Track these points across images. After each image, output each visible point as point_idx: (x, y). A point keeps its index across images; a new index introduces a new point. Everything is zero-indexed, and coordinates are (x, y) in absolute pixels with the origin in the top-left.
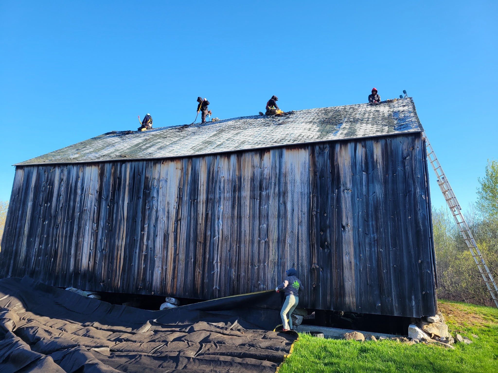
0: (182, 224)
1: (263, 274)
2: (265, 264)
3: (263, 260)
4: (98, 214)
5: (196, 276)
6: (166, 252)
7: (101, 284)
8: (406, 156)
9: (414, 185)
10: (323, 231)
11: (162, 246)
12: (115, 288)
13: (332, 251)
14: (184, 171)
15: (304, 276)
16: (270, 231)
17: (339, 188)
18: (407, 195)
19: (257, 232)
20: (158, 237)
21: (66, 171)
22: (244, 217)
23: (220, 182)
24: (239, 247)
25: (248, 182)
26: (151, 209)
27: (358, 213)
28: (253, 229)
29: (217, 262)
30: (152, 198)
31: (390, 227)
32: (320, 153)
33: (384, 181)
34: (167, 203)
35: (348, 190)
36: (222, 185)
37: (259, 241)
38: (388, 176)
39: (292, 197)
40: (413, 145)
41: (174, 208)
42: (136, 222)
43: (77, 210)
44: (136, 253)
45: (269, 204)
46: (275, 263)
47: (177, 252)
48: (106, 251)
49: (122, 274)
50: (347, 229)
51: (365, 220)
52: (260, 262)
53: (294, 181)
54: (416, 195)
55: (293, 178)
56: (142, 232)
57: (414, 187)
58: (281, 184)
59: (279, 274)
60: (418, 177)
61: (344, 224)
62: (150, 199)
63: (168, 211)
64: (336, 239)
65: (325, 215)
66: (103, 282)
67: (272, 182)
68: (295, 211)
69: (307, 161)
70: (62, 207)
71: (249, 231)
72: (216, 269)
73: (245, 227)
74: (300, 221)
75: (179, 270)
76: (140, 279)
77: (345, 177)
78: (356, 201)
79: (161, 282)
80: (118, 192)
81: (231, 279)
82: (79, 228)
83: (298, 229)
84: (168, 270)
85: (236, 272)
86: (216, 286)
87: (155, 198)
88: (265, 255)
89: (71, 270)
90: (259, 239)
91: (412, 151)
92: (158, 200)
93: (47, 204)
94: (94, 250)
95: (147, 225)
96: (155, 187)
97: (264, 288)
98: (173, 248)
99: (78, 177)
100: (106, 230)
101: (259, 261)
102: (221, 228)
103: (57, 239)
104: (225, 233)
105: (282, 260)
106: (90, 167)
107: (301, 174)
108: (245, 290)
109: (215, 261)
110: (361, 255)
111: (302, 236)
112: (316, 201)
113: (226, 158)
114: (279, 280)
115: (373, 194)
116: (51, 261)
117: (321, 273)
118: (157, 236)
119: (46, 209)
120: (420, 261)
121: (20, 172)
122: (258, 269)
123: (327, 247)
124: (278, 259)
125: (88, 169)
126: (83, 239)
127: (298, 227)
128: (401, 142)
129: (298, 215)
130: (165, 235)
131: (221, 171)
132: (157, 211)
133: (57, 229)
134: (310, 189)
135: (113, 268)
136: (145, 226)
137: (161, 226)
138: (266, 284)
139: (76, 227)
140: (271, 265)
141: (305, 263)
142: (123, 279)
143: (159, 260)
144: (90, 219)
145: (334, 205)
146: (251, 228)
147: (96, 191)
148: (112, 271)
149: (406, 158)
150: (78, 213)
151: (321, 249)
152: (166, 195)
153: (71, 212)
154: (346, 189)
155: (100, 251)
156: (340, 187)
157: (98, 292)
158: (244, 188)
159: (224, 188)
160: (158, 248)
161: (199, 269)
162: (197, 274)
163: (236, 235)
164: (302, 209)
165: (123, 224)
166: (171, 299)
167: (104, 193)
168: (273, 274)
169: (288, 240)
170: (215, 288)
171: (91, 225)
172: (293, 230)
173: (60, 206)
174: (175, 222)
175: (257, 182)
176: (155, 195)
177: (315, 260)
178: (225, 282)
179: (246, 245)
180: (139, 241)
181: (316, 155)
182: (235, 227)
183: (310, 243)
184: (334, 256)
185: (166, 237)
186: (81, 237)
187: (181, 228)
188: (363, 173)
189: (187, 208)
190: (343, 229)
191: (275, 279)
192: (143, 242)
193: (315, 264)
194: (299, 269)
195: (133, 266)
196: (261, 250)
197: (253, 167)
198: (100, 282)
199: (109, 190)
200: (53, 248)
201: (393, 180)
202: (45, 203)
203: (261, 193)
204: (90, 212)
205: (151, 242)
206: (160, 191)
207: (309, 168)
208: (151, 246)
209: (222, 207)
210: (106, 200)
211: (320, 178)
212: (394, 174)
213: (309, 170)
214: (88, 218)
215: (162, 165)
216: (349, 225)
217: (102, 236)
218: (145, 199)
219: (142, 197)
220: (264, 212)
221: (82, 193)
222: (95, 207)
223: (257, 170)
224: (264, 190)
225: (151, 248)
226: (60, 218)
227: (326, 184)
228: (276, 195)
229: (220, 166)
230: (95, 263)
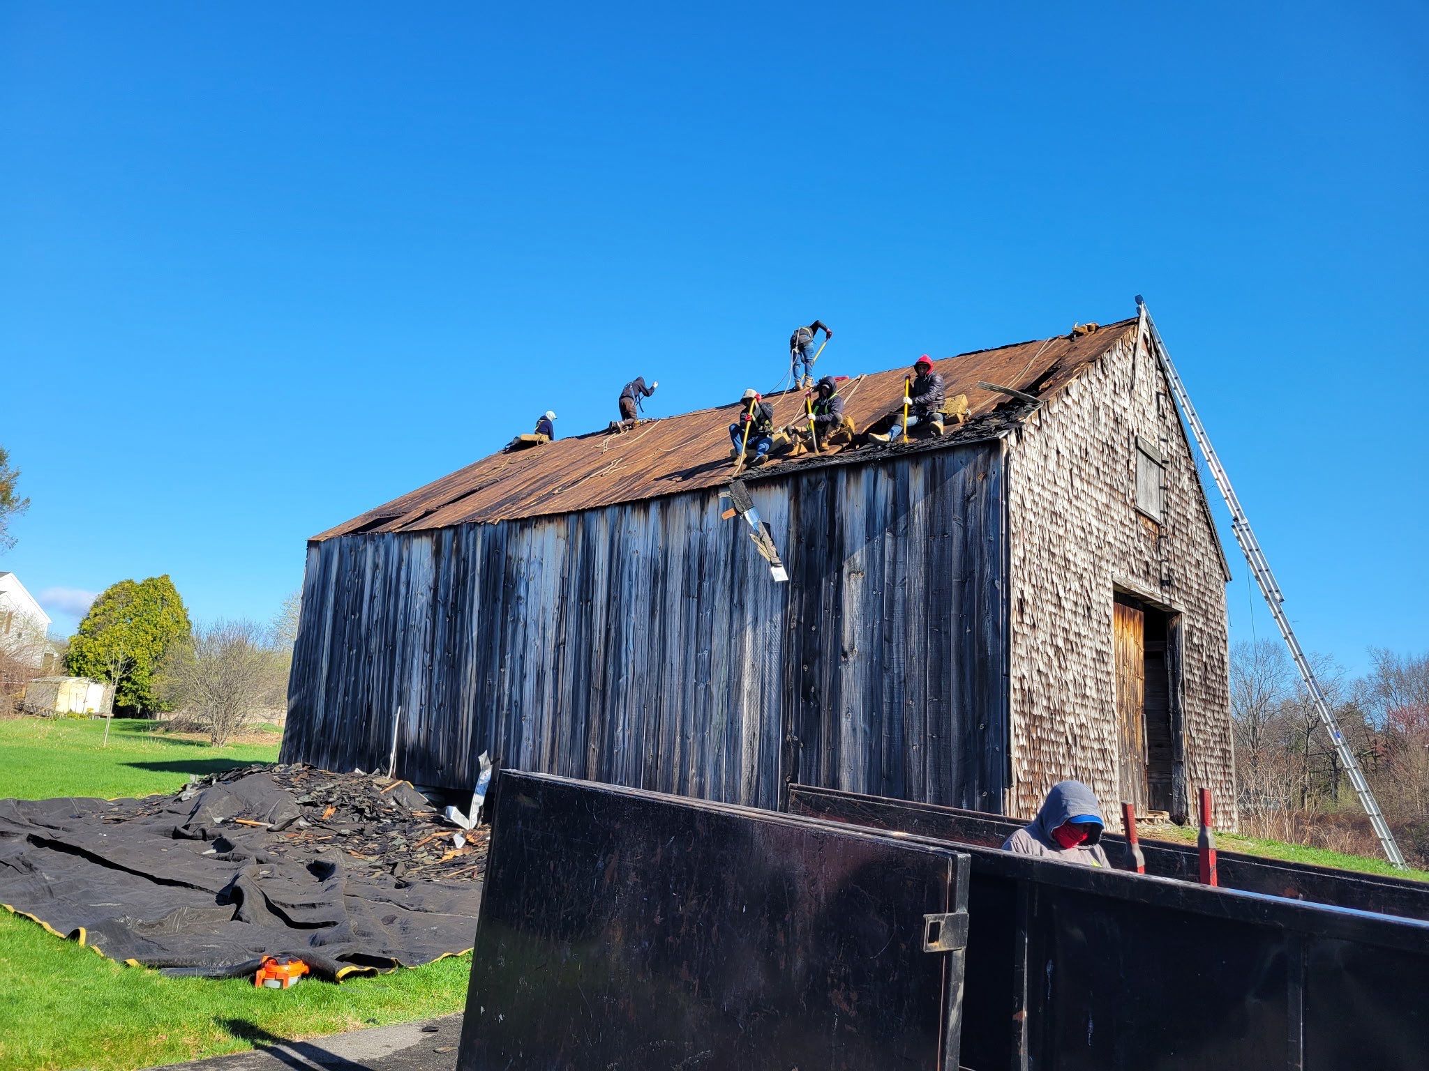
0: (566, 652)
1: (699, 753)
2: (705, 733)
3: (701, 726)
4: (432, 633)
5: (589, 758)
6: (540, 708)
7: (439, 772)
8: (970, 493)
9: (982, 559)
10: (807, 663)
11: (534, 696)
12: (461, 780)
13: (823, 705)
14: (570, 540)
15: (772, 758)
16: (715, 664)
17: (840, 569)
18: (966, 583)
19: (692, 666)
20: (528, 677)
21: (381, 548)
22: (671, 635)
23: (631, 564)
24: (661, 698)
25: (679, 561)
26: (516, 621)
27: (874, 623)
28: (686, 661)
29: (623, 729)
30: (518, 599)
31: (931, 653)
32: (808, 494)
33: (924, 552)
34: (541, 608)
35: (858, 573)
36: (634, 570)
37: (696, 687)
38: (934, 540)
39: (756, 591)
40: (986, 469)
41: (553, 617)
42: (491, 648)
43: (400, 626)
44: (492, 710)
45: (714, 607)
46: (721, 730)
47: (559, 711)
48: (446, 708)
49: (471, 752)
50: (851, 659)
51: (886, 640)
54: (983, 581)
56: (501, 670)
57: (981, 564)
58: (737, 564)
60: (990, 541)
61: (846, 647)
62: (514, 601)
63: (543, 626)
64: (830, 679)
65: (814, 629)
66: (442, 768)
67: (720, 561)
68: (759, 621)
69: (785, 513)
70: (377, 621)
71: (678, 664)
72: (622, 744)
73: (671, 657)
74: (767, 642)
75: (561, 745)
77: (853, 546)
78: (872, 599)
80: (464, 588)
81: (647, 764)
82: (404, 661)
83: (764, 661)
84: (544, 745)
85: (655, 750)
87: (523, 600)
88: (704, 715)
90: (695, 681)
91: (982, 482)
92: (527, 603)
93: (355, 615)
94: (427, 705)
95: (510, 653)
96: (522, 576)
97: (701, 784)
98: (552, 701)
99: (401, 560)
100: (444, 665)
101: (695, 728)
102: (631, 658)
104: (638, 670)
105: (734, 725)
106: (420, 540)
109: (620, 729)
110: (874, 713)
111: (770, 675)
112: (797, 599)
113: (642, 511)
115: (903, 581)
116: (362, 726)
117: (801, 751)
118: (525, 677)
119: (354, 626)
120: (982, 727)
121: (315, 552)
122: (692, 743)
123: (815, 696)
124: (726, 723)
125: (416, 543)
126: (409, 683)
127: (765, 655)
128: (961, 462)
129: (765, 629)
130: (538, 674)
131: (633, 540)
132: (525, 626)
133: (370, 663)
135: (456, 741)
136: (506, 657)
137: (531, 657)
139: (398, 660)
140: (714, 735)
141: (774, 732)
142: (472, 763)
143: (528, 725)
144: (419, 644)
145: (831, 607)
146: (682, 658)
147: (429, 587)
148: (456, 746)
149: (969, 498)
150: (401, 633)
151: (803, 701)
152: (540, 593)
153: (390, 631)
154: (854, 572)
155: (436, 707)
156: (843, 568)
157: (434, 787)
158: (671, 574)
159: (637, 575)
160: (528, 700)
161: (594, 743)
162: (590, 752)
164: (772, 616)
165: (471, 652)
167: (441, 591)
168: (717, 754)
169: (746, 684)
171: (421, 656)
172: (755, 663)
173: (375, 620)
174: (555, 647)
175: (694, 562)
176: (523, 594)
177: (791, 726)
178: (636, 770)
179: (673, 694)
180: (496, 686)
181: (802, 498)
182: (655, 656)
183: (785, 690)
184: (826, 715)
185: (540, 676)
186: (407, 678)
187: (565, 659)
188: (888, 534)
189: (575, 619)
190: (843, 659)
191: (720, 766)
192: (504, 690)
193: (790, 733)
194: (763, 744)
196: (698, 703)
197: (688, 529)
198: (437, 769)
199: (449, 586)
200: (365, 701)
201: (942, 550)
202: (352, 614)
203: (700, 585)
204: (419, 631)
205: (516, 689)
206: (531, 584)
207: (788, 526)
208: (516, 697)
209: (633, 615)
210: (445, 605)
211: (807, 548)
212: (946, 534)
213: (788, 532)
214: (417, 642)
215: (533, 530)
216: (856, 649)
217: (439, 677)
218: (506, 602)
219: (501, 598)
220: (705, 625)
221: (407, 593)
222: (428, 620)
223: (695, 535)
224: (707, 578)
225: (516, 702)
226: (374, 643)
227: (817, 561)
228: (727, 588)
229: (630, 529)
230: (428, 730)
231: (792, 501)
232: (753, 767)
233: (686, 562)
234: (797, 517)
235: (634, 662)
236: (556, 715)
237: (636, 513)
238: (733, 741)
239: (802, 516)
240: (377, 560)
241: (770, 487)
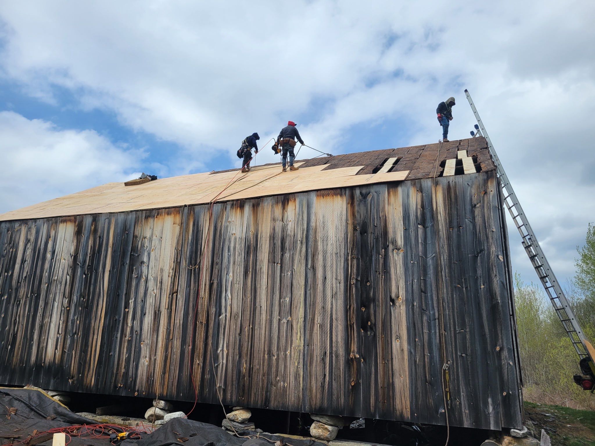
0: (178, 298)
1: (283, 366)
2: (287, 353)
3: (284, 348)
4: (71, 285)
5: (194, 370)
6: (156, 336)
7: (70, 381)
8: (475, 203)
9: (488, 242)
10: (365, 306)
11: (152, 328)
12: (87, 387)
13: (378, 334)
14: (183, 228)
15: (340, 369)
16: (295, 306)
17: (386, 248)
18: (478, 256)
19: (276, 308)
20: (147, 315)
21: (35, 229)
22: (260, 287)
23: (230, 242)
24: (252, 328)
25: (266, 240)
26: (139, 278)
27: (413, 281)
28: (272, 305)
29: (223, 350)
30: (141, 263)
31: (456, 300)
32: (361, 201)
33: (446, 237)
34: (160, 269)
35: (399, 249)
36: (232, 245)
37: (280, 320)
38: (453, 230)
39: (325, 259)
40: (485, 189)
41: (169, 276)
42: (118, 295)
43: (45, 280)
44: (117, 337)
45: (294, 270)
46: (300, 351)
47: (171, 337)
48: (79, 336)
49: (98, 367)
50: (397, 304)
51: (422, 291)
52: (280, 350)
53: (325, 239)
54: (490, 255)
55: (326, 235)
56: (126, 310)
57: (488, 245)
58: (310, 243)
59: (305, 366)
60: (493, 231)
61: (393, 296)
62: (138, 264)
63: (161, 281)
64: (382, 317)
65: (368, 284)
66: (72, 378)
67: (297, 240)
68: (327, 279)
69: (345, 212)
70: (26, 277)
71: (266, 307)
72: (221, 361)
73: (260, 302)
74: (334, 292)
75: (172, 361)
76: (121, 374)
77: (395, 233)
78: (410, 265)
79: (148, 378)
80: (99, 256)
81: (241, 374)
82: (46, 304)
83: (332, 304)
85: (248, 364)
86: (220, 384)
87: (145, 264)
88: (286, 340)
89: (32, 362)
90: (279, 318)
91: (484, 196)
92: (148, 266)
93: (8, 273)
94: (63, 334)
95: (133, 299)
96: (145, 249)
97: (284, 387)
99: (48, 237)
100: (79, 307)
101: (278, 348)
102: (229, 302)
103: (17, 320)
104: (235, 310)
105: (310, 347)
106: (65, 224)
107: (337, 228)
108: (259, 389)
109: (220, 349)
110: (417, 340)
111: (336, 314)
112: (355, 265)
113: (239, 209)
114: (305, 375)
115: (432, 255)
116: (7, 349)
117: (362, 365)
118: (145, 315)
119: (6, 280)
120: (498, 348)
122: (278, 360)
123: (371, 329)
124: (304, 346)
126: (49, 320)
127: (332, 302)
128: (468, 184)
129: (332, 284)
130: (155, 313)
131: (232, 227)
132: (147, 281)
133: (18, 305)
134: (347, 250)
135: (86, 359)
136: (130, 301)
137: (150, 302)
138: (287, 380)
139: (41, 303)
140: (294, 354)
141: (341, 351)
142: (98, 374)
143: (146, 348)
144: (60, 292)
145: (380, 270)
146: (269, 302)
147: (70, 254)
148: (85, 362)
149: (475, 205)
150: (46, 284)
151: (362, 331)
152: (159, 259)
153: (37, 283)
154: (397, 249)
155: (70, 336)
156: (388, 246)
158: (260, 248)
159: (234, 249)
160: (146, 331)
161: (199, 360)
162: (195, 366)
163: (249, 313)
164: (337, 275)
165: (102, 298)
166: (160, 402)
167: (80, 257)
168: (297, 367)
169: (318, 319)
170: (219, 386)
171: (61, 300)
172: (325, 306)
174: (170, 295)
175: (278, 240)
176: (145, 259)
177: (354, 347)
178: (232, 378)
179: (262, 326)
180: (121, 321)
181: (356, 203)
182: (248, 302)
183: (348, 323)
184: (380, 340)
185: (157, 314)
186: (48, 316)
187: (177, 303)
188: (419, 226)
189: (186, 277)
190: (391, 304)
191: (299, 374)
192: (127, 324)
193: (354, 352)
194: (332, 359)
195: (113, 356)
196: (281, 334)
197: (273, 221)
198: (69, 378)
199: (87, 253)
201: (459, 236)
202: (6, 272)
203: (282, 255)
204: (61, 283)
205: (137, 323)
206: (152, 254)
207: (347, 220)
208: (137, 327)
209: (231, 274)
210: (83, 267)
211: (361, 233)
212: (460, 227)
213: (347, 223)
214: (58, 291)
215: (156, 219)
216: (400, 297)
217: (75, 315)
218: (131, 265)
219: (128, 262)
220: (287, 281)
221: (52, 258)
222: (68, 277)
223: (279, 225)
224: (287, 251)
225: (136, 331)
226: (22, 291)
227: (369, 242)
228: (303, 257)
229: (230, 220)
230: (63, 352)
231: (349, 205)
232: (325, 375)
233: (272, 241)
234: (353, 215)
235: (231, 305)
236: (169, 339)
237: (234, 210)
238: (309, 357)
239: (356, 214)
240: (29, 237)
241: (333, 196)
